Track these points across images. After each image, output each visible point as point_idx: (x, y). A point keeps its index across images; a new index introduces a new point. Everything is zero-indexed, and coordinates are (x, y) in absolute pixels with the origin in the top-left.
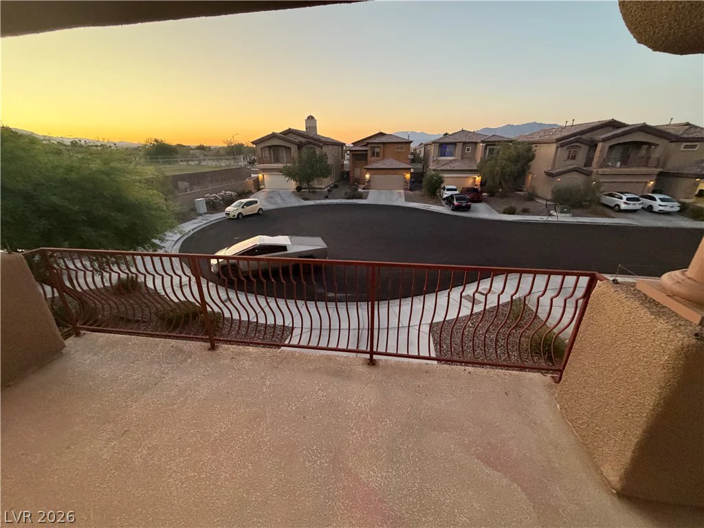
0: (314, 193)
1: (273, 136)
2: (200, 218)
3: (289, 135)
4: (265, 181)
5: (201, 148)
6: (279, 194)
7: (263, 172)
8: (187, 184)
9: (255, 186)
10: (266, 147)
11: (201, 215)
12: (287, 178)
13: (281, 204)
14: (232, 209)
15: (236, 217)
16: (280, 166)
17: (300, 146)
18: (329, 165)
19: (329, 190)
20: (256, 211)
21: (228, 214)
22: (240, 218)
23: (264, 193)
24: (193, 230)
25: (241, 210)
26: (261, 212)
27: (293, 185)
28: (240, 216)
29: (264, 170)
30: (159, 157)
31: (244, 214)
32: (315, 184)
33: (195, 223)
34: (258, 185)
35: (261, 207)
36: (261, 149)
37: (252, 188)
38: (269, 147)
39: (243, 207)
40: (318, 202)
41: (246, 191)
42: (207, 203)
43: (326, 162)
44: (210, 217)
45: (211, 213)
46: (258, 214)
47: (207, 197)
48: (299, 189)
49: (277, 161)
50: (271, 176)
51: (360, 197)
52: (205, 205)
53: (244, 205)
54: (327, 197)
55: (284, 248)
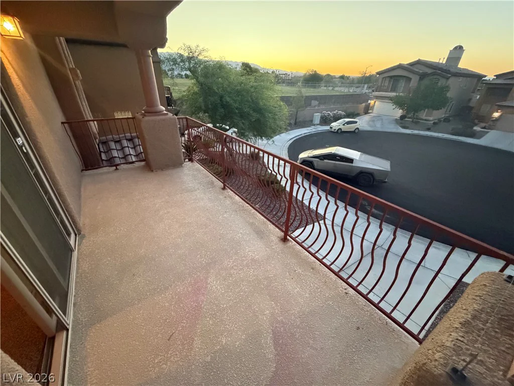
0: (416, 123)
1: (400, 67)
2: (313, 127)
3: (416, 66)
4: (375, 106)
5: (342, 77)
6: (382, 119)
7: (377, 98)
8: (317, 103)
9: (364, 110)
10: (389, 76)
11: (314, 125)
12: (394, 106)
13: (378, 127)
14: (335, 125)
15: (336, 131)
16: (393, 94)
17: (423, 76)
18: (448, 97)
19: (434, 123)
20: (353, 130)
21: (331, 128)
22: (340, 132)
23: (370, 117)
24: (304, 134)
25: (341, 127)
26: (357, 131)
27: (399, 113)
28: (339, 131)
29: (377, 97)
30: (310, 82)
31: (343, 130)
32: (423, 115)
33: (308, 130)
34: (367, 110)
35: (358, 127)
36: (383, 78)
37: (362, 111)
38: (391, 77)
39: (344, 125)
40: (416, 132)
41: (356, 113)
42: (322, 117)
43: (446, 94)
44: (319, 127)
45: (322, 125)
46: (354, 132)
47: (324, 113)
48: (402, 117)
49: (393, 90)
50: (381, 103)
51: (473, 135)
52: (319, 118)
53: (345, 123)
54: (429, 129)
55: (351, 160)
